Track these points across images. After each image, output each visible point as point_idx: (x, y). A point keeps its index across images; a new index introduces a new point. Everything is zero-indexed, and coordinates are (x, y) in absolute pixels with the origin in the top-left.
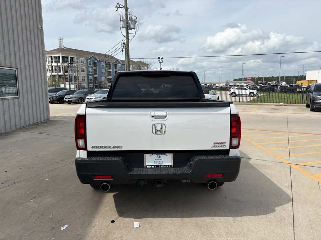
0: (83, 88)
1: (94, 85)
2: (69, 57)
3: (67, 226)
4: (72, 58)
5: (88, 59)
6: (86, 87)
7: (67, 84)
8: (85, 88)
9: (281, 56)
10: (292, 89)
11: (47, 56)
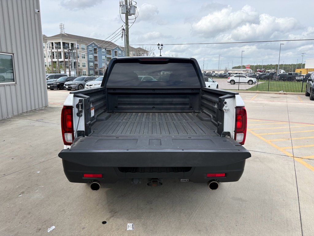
0: (84, 75)
1: (94, 72)
2: (70, 43)
3: (54, 227)
4: (72, 45)
5: (89, 46)
6: (87, 73)
7: (67, 70)
8: (85, 75)
9: (281, 44)
10: (291, 77)
11: (48, 42)
